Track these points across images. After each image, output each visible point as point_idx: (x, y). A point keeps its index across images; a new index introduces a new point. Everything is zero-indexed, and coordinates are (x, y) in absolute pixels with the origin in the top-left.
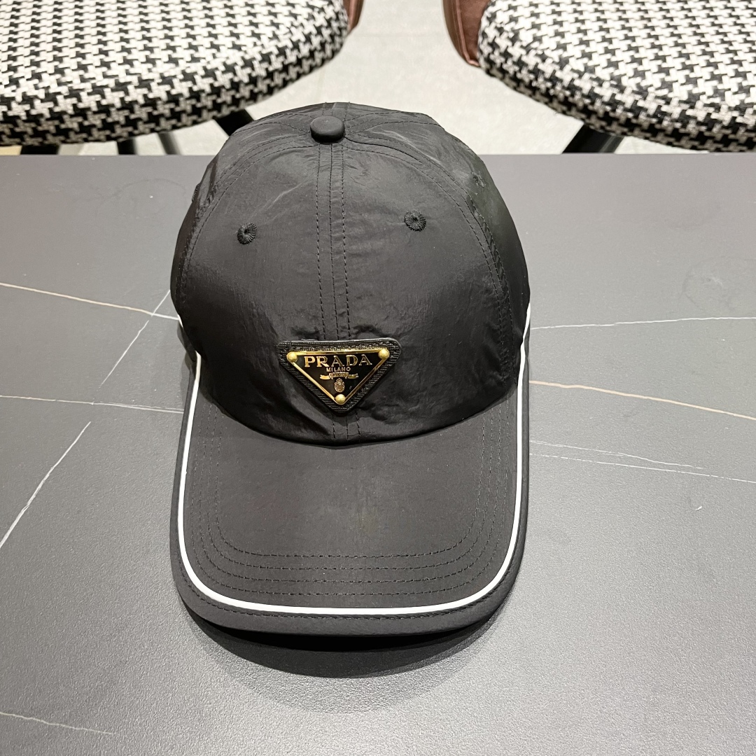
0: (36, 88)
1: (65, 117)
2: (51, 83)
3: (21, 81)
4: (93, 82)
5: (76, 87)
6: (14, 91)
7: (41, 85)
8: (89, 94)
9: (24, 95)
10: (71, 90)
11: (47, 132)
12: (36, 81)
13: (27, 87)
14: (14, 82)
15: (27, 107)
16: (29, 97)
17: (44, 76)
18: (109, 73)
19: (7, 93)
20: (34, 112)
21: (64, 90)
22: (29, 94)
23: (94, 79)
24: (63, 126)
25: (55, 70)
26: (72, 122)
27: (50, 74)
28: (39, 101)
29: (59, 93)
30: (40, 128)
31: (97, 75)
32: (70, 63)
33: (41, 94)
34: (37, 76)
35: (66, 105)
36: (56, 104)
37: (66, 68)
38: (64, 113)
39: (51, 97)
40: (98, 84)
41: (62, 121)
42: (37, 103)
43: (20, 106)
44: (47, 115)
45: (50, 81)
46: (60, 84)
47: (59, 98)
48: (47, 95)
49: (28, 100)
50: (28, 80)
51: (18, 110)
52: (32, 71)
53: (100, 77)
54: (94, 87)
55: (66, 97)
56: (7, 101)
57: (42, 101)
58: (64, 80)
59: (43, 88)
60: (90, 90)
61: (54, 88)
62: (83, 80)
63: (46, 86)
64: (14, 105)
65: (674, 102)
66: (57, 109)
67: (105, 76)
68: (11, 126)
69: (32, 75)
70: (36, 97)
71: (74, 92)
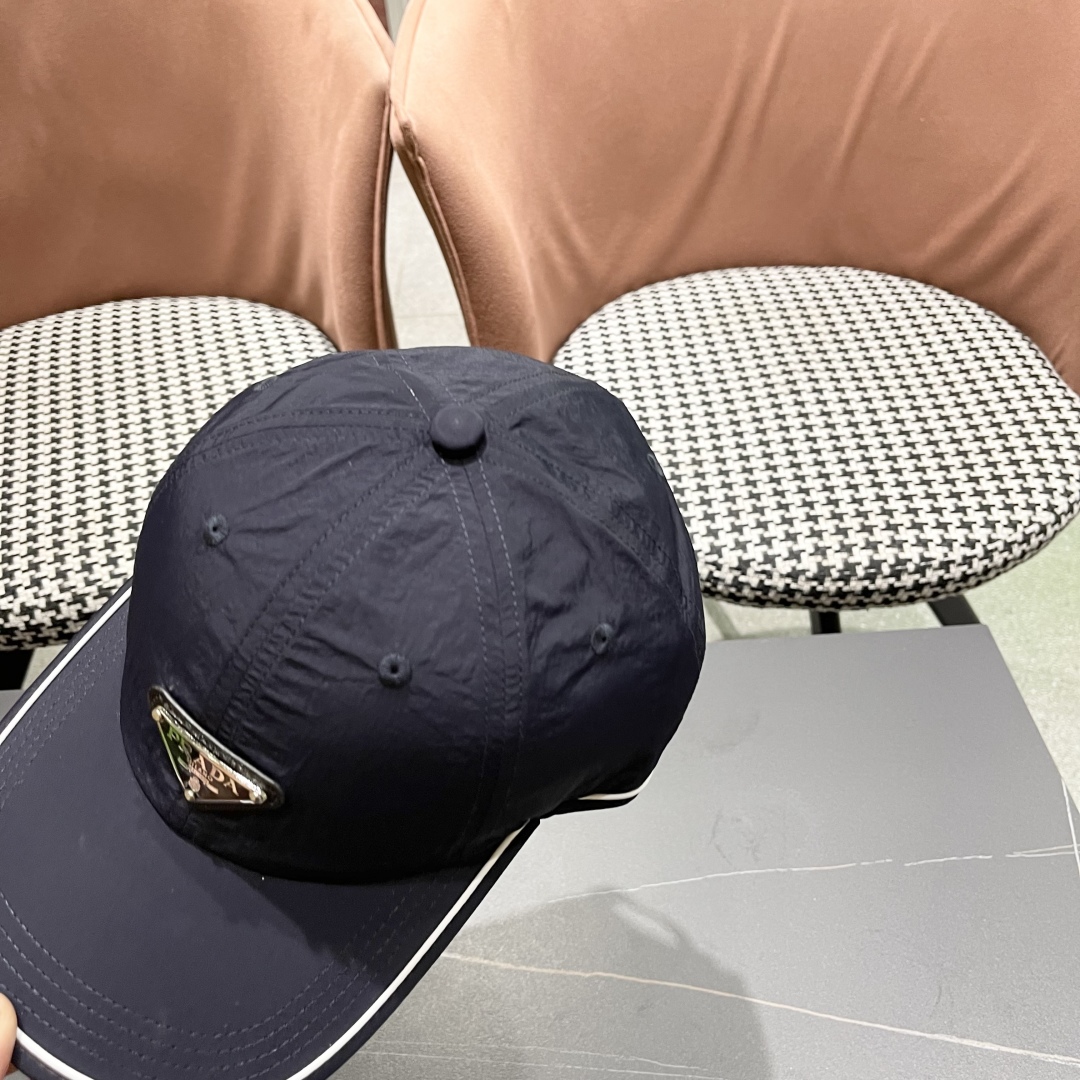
0: (36, 596)
1: (69, 623)
2: (53, 590)
3: (19, 590)
4: (99, 583)
5: (80, 592)
6: (11, 602)
7: (41, 593)
8: (95, 598)
9: (22, 605)
10: (75, 595)
11: (50, 637)
12: (36, 589)
13: (26, 597)
14: (11, 591)
15: (26, 618)
16: (28, 608)
17: (45, 582)
18: (117, 571)
19: (3, 604)
20: (33, 622)
21: (67, 596)
22: (28, 604)
23: (99, 580)
24: (66, 631)
25: (57, 574)
26: (76, 627)
27: (52, 580)
28: (39, 611)
29: (62, 601)
30: (40, 636)
31: (104, 575)
32: (74, 563)
33: (42, 603)
34: (36, 582)
35: (69, 611)
36: (58, 611)
37: (69, 570)
38: (68, 619)
39: (53, 606)
40: (105, 586)
41: (66, 627)
42: (37, 613)
43: (18, 618)
44: (49, 623)
45: (51, 587)
46: (62, 590)
47: (62, 605)
48: (49, 603)
49: (27, 610)
50: (26, 588)
51: (15, 621)
52: (31, 577)
53: (107, 578)
54: (100, 589)
55: (69, 604)
56: (4, 614)
57: (43, 610)
58: (67, 585)
59: (44, 596)
60: (96, 594)
61: (56, 596)
62: (89, 583)
63: (47, 593)
64: (11, 617)
65: (725, 569)
66: (59, 617)
67: (113, 576)
68: (8, 636)
69: (32, 582)
70: (36, 607)
71: (79, 598)
